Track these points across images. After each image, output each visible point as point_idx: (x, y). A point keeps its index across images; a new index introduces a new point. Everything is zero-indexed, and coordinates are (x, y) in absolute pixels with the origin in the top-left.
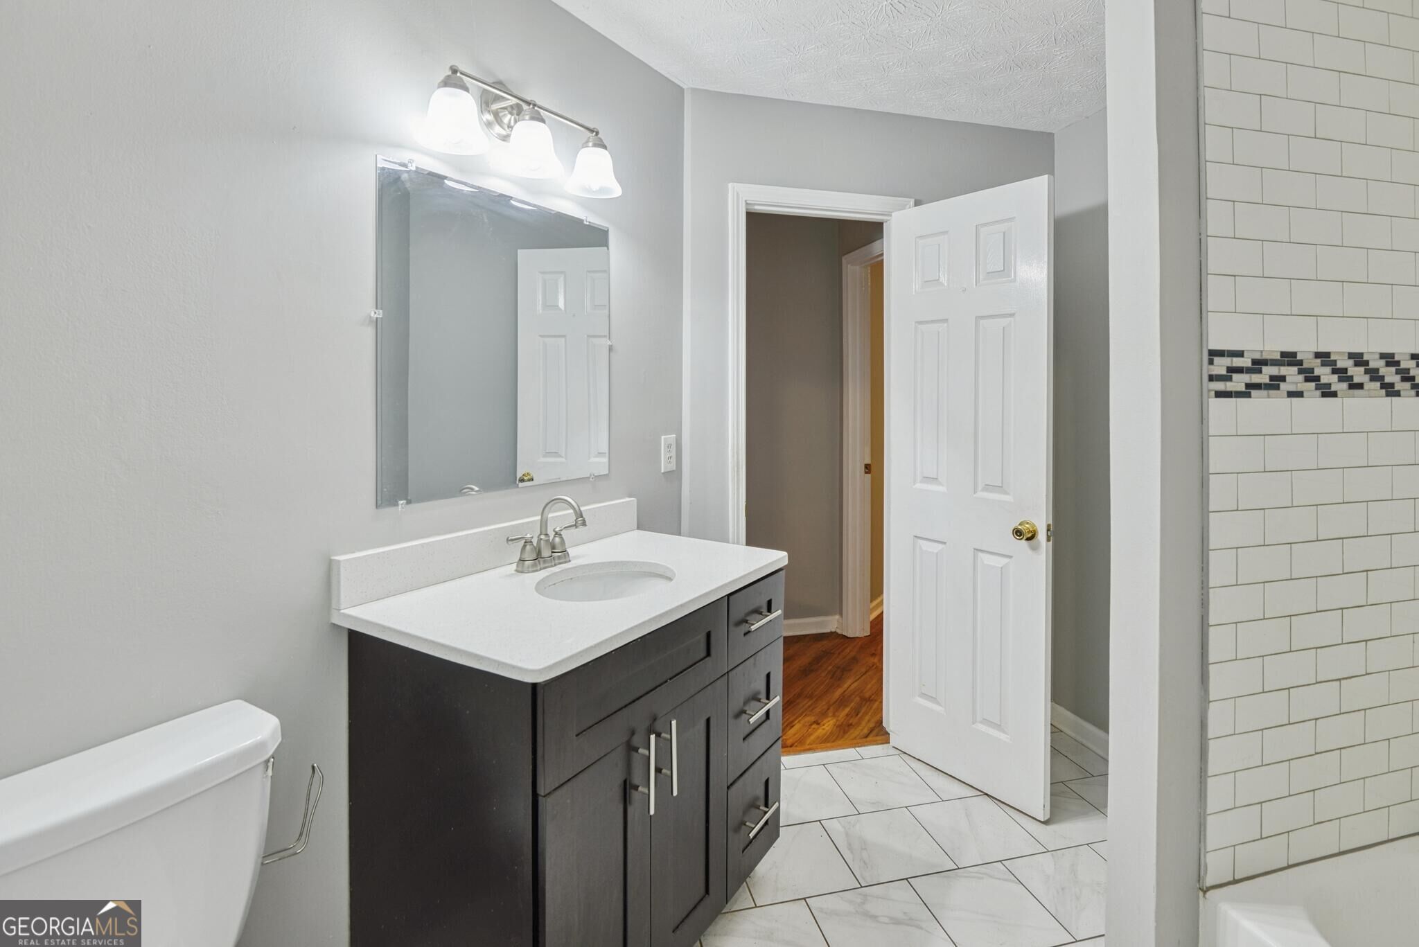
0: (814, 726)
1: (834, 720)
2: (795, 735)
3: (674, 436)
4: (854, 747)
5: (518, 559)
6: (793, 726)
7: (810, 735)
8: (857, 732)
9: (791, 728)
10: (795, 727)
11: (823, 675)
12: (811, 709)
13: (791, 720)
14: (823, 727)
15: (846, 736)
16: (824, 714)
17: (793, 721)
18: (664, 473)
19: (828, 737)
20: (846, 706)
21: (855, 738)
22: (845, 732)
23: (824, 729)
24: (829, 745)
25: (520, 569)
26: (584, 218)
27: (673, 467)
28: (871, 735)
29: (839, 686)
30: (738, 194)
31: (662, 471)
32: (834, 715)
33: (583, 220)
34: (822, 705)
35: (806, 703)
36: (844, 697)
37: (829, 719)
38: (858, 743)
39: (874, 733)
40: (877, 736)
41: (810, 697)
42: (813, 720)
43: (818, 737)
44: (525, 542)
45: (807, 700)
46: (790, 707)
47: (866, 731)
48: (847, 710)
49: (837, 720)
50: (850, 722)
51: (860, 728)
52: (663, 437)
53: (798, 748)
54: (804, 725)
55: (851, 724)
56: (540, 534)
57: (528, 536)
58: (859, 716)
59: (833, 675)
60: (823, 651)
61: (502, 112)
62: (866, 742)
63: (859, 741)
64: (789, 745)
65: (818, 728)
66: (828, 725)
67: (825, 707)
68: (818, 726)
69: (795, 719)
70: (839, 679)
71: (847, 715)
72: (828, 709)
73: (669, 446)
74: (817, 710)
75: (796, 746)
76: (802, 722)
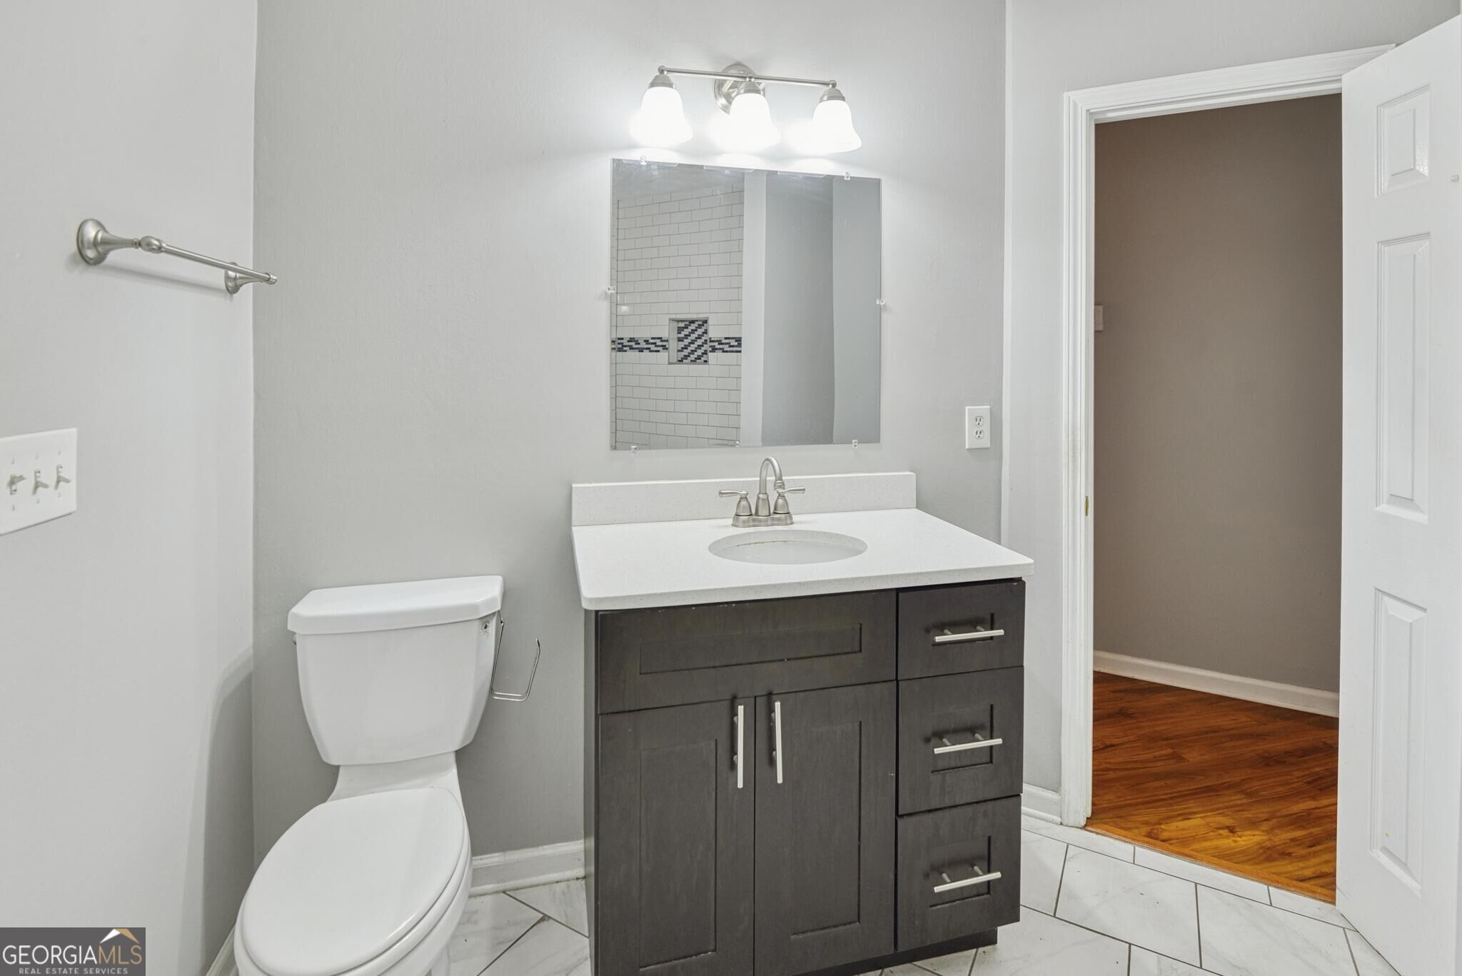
0: (1225, 832)
1: (1265, 838)
2: (1183, 830)
3: (988, 407)
4: (1269, 885)
5: (735, 513)
6: (1189, 819)
7: (1206, 839)
8: (1290, 868)
9: (1181, 820)
10: (1191, 820)
11: (1297, 774)
12: (1237, 809)
13: (1192, 810)
14: (1238, 839)
15: (1267, 864)
16: (1253, 824)
17: (1194, 813)
18: (968, 449)
19: (1234, 854)
20: (1303, 828)
21: (1279, 874)
22: (1269, 859)
23: (1235, 841)
24: (1224, 862)
25: (735, 523)
26: (844, 174)
27: (985, 442)
28: (1313, 882)
29: (1314, 798)
30: (1075, 104)
31: (967, 447)
32: (1270, 831)
33: (843, 177)
34: (1262, 811)
35: (1238, 799)
36: (1309, 814)
37: (1257, 833)
38: (1278, 882)
39: (1321, 881)
40: (1321, 887)
41: (1249, 794)
42: (1229, 825)
43: (1217, 848)
44: (741, 498)
45: (1243, 796)
46: (1204, 795)
47: (1308, 873)
48: (1299, 833)
49: (1270, 840)
50: (1291, 850)
51: (1301, 865)
52: (967, 408)
53: (1170, 847)
54: (1208, 824)
55: (1289, 854)
56: (760, 493)
57: (744, 492)
58: (1313, 849)
59: (1315, 780)
60: (1325, 743)
61: (733, 92)
62: (1294, 886)
63: (1288, 881)
64: (1163, 838)
65: (1227, 837)
66: (1249, 839)
67: (1265, 816)
68: (1231, 834)
69: (1201, 812)
70: (1321, 790)
71: (1293, 840)
72: (1266, 820)
73: (978, 419)
74: (1247, 815)
75: (1171, 844)
76: (1208, 820)
